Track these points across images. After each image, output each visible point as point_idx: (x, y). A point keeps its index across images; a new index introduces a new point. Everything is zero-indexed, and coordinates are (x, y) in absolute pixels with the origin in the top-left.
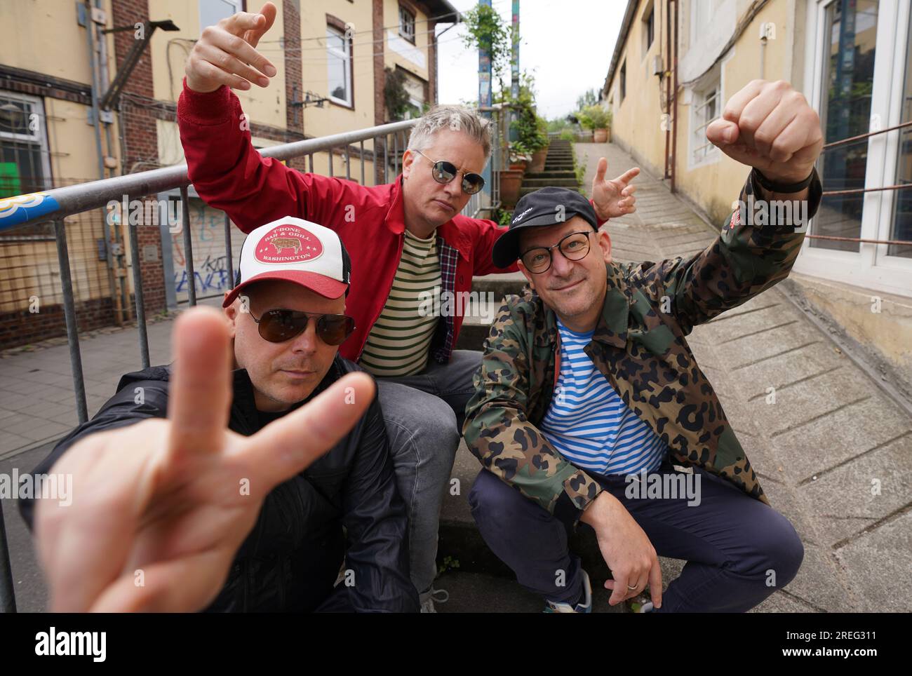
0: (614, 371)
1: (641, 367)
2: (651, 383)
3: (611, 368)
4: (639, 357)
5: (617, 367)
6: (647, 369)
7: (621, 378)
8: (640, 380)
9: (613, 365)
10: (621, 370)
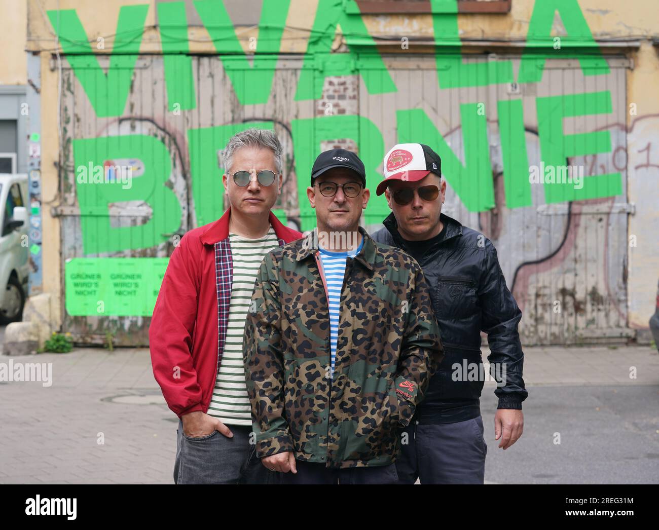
0: (349, 283)
1: (363, 294)
2: (360, 304)
3: (349, 280)
4: (366, 289)
5: (352, 283)
6: (365, 297)
7: (349, 289)
8: (357, 298)
9: (351, 281)
10: (353, 285)
